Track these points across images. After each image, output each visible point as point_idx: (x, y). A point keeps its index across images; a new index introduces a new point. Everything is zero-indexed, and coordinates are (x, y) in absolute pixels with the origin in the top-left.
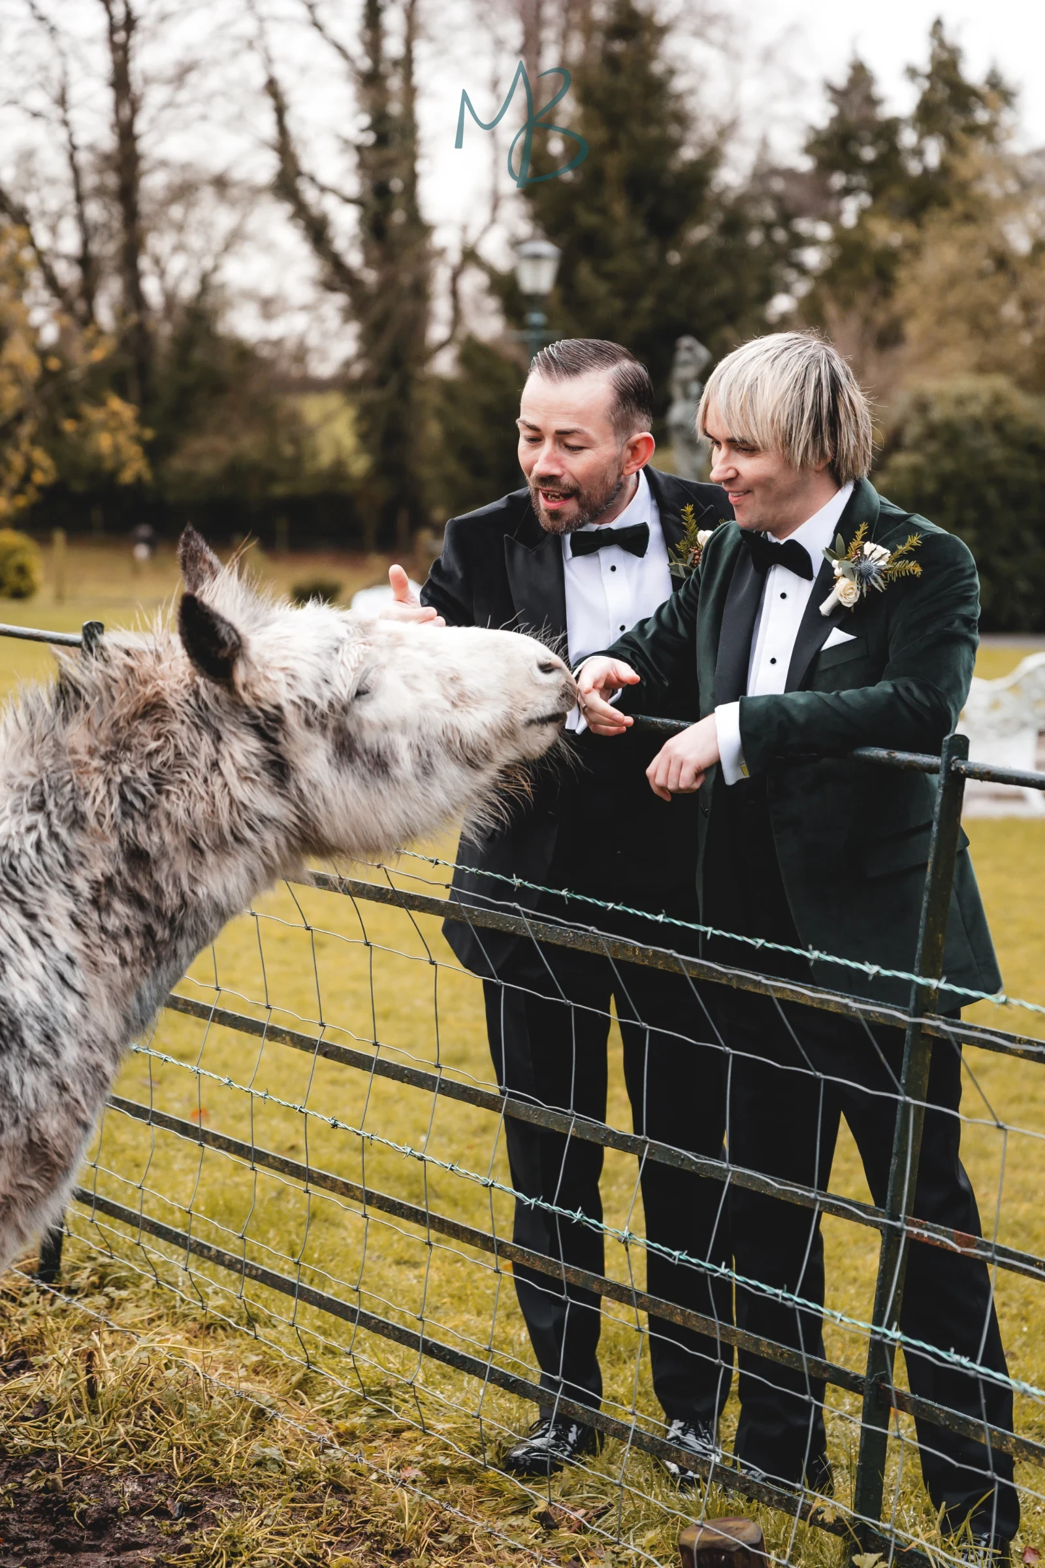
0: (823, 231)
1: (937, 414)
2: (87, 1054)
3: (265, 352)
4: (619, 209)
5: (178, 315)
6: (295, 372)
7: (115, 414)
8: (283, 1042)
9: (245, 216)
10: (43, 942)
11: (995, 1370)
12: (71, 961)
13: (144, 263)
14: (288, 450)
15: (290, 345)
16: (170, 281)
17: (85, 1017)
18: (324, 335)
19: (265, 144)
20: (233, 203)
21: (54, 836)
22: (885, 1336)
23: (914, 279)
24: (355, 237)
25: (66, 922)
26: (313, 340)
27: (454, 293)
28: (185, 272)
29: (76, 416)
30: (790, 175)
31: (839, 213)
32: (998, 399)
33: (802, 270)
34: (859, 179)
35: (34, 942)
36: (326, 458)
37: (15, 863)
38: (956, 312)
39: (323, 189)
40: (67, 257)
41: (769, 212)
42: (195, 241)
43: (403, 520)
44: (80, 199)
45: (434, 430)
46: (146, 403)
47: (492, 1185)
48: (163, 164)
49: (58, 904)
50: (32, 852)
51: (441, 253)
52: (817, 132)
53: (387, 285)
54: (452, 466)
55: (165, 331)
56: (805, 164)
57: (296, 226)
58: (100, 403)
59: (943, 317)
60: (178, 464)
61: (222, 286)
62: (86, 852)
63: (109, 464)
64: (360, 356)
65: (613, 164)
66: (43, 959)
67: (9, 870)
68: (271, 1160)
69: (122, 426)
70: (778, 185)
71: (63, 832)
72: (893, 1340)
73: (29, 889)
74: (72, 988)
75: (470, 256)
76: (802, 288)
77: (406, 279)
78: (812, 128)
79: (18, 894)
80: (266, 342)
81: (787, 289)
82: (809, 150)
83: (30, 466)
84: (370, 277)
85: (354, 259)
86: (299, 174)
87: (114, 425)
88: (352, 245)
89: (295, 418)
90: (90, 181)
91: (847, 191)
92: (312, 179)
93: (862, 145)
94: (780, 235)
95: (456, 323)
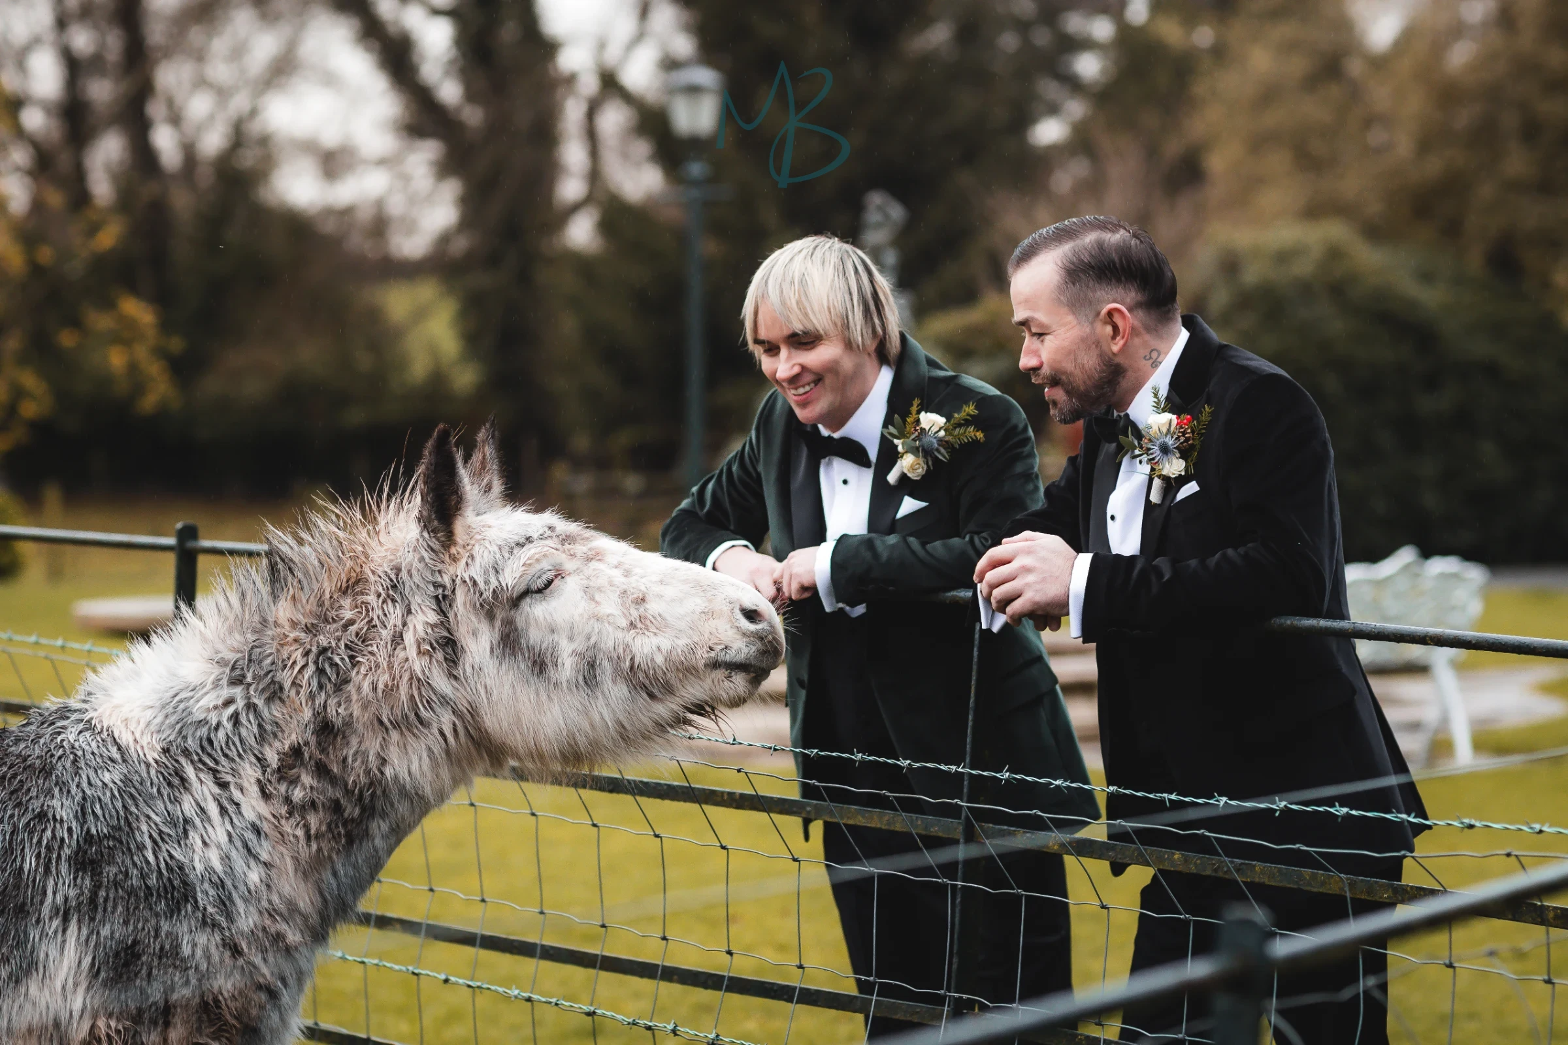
0: (1102, 29)
1: (1252, 275)
2: (268, 922)
3: (329, 227)
5: (205, 177)
6: (371, 251)
7: (130, 324)
9: (294, 37)
10: (231, 809)
12: (257, 831)
13: (156, 110)
14: (365, 361)
15: (365, 215)
16: (188, 129)
17: (268, 886)
18: (412, 200)
20: (275, 17)
21: (250, 706)
23: (1215, 95)
24: (452, 62)
25: (254, 790)
26: (396, 206)
27: (592, 135)
28: (211, 117)
29: (77, 325)
31: (1123, 3)
32: (1334, 253)
33: (1074, 84)
35: (223, 811)
36: (419, 369)
37: (212, 736)
38: (1275, 137)
40: (44, 104)
41: (1025, 7)
42: (220, 72)
44: (62, 23)
45: (567, 325)
46: (168, 301)
49: (250, 772)
50: (229, 726)
51: (570, 80)
53: (496, 127)
55: (182, 202)
57: (368, 49)
58: (109, 305)
59: (1258, 144)
60: (212, 385)
61: (265, 141)
62: (281, 723)
63: (122, 388)
64: (463, 226)
66: (230, 828)
67: (205, 744)
69: (139, 337)
71: (259, 702)
73: (223, 760)
74: (256, 858)
75: (610, 83)
76: (1076, 108)
77: (523, 118)
79: (211, 764)
80: (329, 212)
81: (1053, 110)
83: (17, 394)
84: (473, 116)
85: (450, 92)
87: (126, 335)
88: (447, 73)
89: (374, 316)
94: (1042, 38)
95: (595, 175)
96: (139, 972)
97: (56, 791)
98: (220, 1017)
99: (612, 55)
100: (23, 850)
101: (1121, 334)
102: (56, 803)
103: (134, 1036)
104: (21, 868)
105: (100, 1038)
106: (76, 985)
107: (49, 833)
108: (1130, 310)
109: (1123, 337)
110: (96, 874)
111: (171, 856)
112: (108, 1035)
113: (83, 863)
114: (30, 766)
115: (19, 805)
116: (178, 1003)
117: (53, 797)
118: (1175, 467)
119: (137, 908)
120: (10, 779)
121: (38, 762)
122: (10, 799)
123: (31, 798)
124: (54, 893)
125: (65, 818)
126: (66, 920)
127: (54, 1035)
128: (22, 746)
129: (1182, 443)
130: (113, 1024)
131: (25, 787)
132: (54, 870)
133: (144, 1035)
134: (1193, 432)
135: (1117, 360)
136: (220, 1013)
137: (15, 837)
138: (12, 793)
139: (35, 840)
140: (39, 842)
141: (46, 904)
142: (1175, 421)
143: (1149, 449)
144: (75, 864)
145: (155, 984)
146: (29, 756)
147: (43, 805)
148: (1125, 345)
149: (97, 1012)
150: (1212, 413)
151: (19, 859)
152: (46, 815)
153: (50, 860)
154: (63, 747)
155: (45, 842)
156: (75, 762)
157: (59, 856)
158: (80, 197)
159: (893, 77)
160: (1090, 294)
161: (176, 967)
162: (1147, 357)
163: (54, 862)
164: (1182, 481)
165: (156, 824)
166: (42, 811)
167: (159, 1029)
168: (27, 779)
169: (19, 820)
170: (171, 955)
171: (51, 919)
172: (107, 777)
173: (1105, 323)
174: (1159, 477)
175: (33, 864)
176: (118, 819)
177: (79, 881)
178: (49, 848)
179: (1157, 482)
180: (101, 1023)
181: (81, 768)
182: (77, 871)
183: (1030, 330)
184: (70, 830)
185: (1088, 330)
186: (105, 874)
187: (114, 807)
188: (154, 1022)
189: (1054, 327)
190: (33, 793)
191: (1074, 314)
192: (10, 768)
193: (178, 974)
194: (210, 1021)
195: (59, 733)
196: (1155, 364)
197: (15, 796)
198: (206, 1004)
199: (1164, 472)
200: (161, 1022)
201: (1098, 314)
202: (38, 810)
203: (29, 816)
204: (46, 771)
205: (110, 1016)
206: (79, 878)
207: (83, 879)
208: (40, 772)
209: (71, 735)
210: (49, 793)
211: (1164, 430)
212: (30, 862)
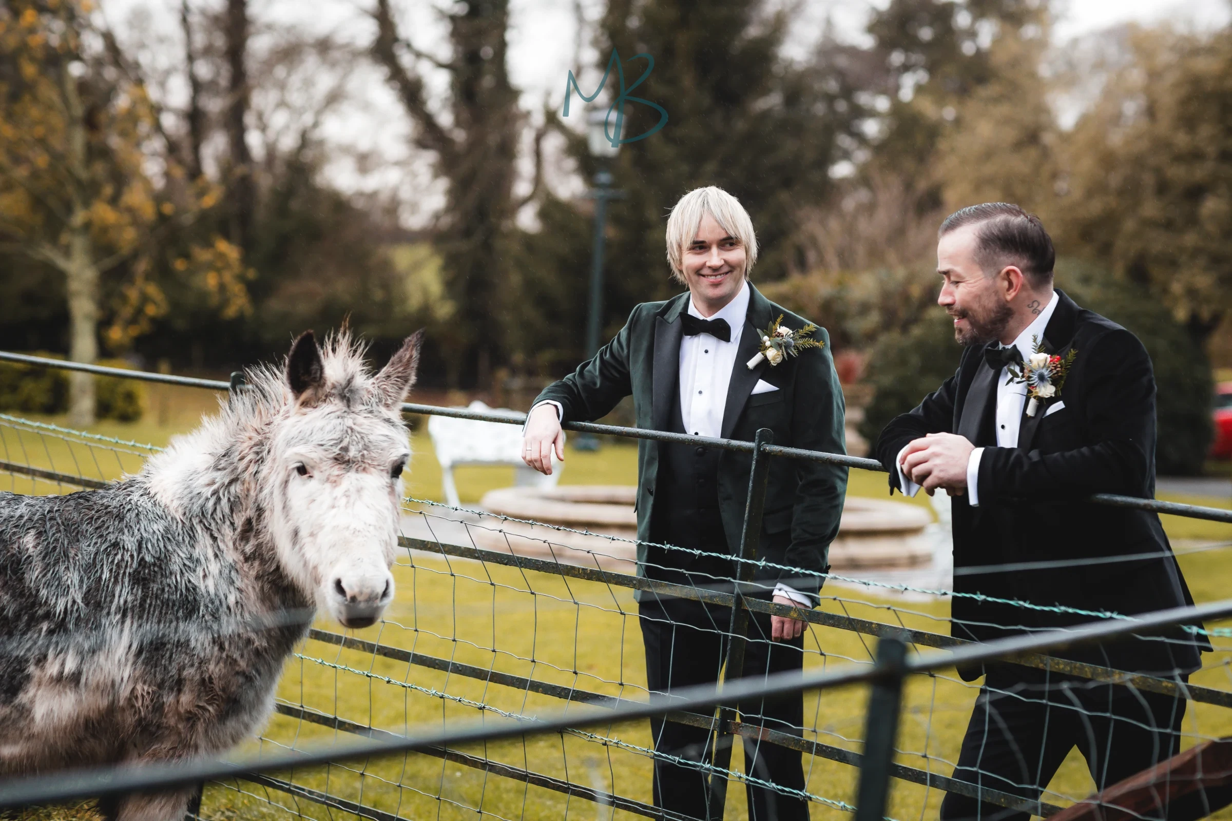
0: (882, 104)
3: (360, 204)
4: (688, 81)
5: (280, 168)
6: (386, 223)
7: (222, 256)
8: (358, 649)
9: (345, 76)
11: (758, 779)
13: (249, 119)
14: (378, 295)
15: (384, 197)
16: (271, 134)
18: (415, 188)
19: (366, 12)
20: (333, 65)
22: (702, 767)
23: (952, 150)
24: (446, 99)
25: (231, 544)
26: (405, 194)
27: (538, 155)
28: (287, 127)
29: (187, 256)
30: (852, 52)
31: (897, 88)
33: (861, 139)
34: (917, 57)
35: (215, 555)
36: (414, 302)
38: (990, 181)
39: (419, 55)
40: (175, 111)
41: (832, 86)
42: (295, 97)
43: (484, 362)
44: (191, 58)
45: (515, 279)
46: (247, 245)
47: (484, 707)
48: (269, 27)
49: (227, 534)
51: (527, 114)
52: (879, 14)
53: (475, 143)
54: (531, 312)
55: (265, 182)
56: (866, 42)
57: (393, 88)
58: (209, 244)
59: (979, 185)
60: (275, 305)
61: (321, 143)
62: (241, 497)
63: (214, 301)
64: (449, 209)
65: (683, 40)
66: (220, 566)
68: (347, 726)
69: (227, 266)
70: (842, 61)
72: (706, 769)
74: (235, 586)
75: (552, 120)
76: (862, 155)
77: (493, 139)
78: (874, 9)
79: (207, 525)
80: (361, 194)
81: (846, 155)
82: (871, 29)
83: (145, 299)
84: (460, 136)
85: (445, 119)
86: (396, 40)
87: (219, 265)
88: (444, 107)
89: (386, 265)
90: (200, 40)
91: (906, 68)
92: (409, 46)
93: (921, 25)
94: (842, 106)
95: (538, 180)
96: (164, 655)
97: (126, 531)
98: (212, 690)
99: (556, 101)
100: (102, 565)
101: (1014, 289)
102: (125, 537)
103: (159, 696)
104: (100, 577)
105: (137, 696)
106: (127, 660)
107: (119, 557)
108: (1022, 272)
109: (1015, 290)
110: (145, 588)
111: (190, 581)
112: (142, 695)
113: (138, 579)
114: (109, 512)
115: (101, 536)
116: (187, 677)
117: (123, 534)
118: (1047, 390)
119: (166, 613)
120: (96, 519)
121: (115, 510)
122: (95, 532)
123: (109, 533)
124: (120, 597)
125: (130, 549)
126: (124, 616)
127: (111, 691)
128: (105, 500)
129: (1054, 374)
130: (146, 688)
131: (106, 526)
132: (120, 580)
133: (164, 696)
134: (1061, 367)
135: (1009, 306)
136: (213, 687)
137: (97, 557)
138: (97, 528)
139: (110, 560)
140: (113, 562)
141: (114, 604)
142: (1049, 359)
143: (1030, 377)
144: (133, 580)
145: (173, 664)
146: (110, 506)
147: (117, 538)
148: (1017, 295)
149: (137, 679)
150: (1076, 355)
151: (99, 571)
152: (118, 544)
153: (118, 574)
154: (131, 503)
155: (116, 562)
156: (137, 515)
157: (124, 573)
158: (195, 172)
159: (740, 125)
160: (996, 258)
161: (187, 654)
162: (1030, 306)
163: (121, 575)
164: (1051, 401)
165: (182, 559)
166: (116, 541)
167: (174, 694)
168: (107, 520)
169: (101, 545)
170: (183, 645)
171: (116, 613)
172: (155, 527)
173: (1004, 279)
174: (1035, 397)
175: (108, 576)
176: (160, 553)
177: (135, 590)
178: (118, 565)
179: (1033, 402)
180: (139, 687)
181: (141, 520)
182: (134, 584)
183: (949, 278)
184: (132, 556)
185: (991, 282)
186: (151, 589)
187: (158, 546)
188: (171, 689)
189: (967, 278)
190: (111, 530)
191: (983, 270)
192: (97, 512)
193: (187, 659)
194: (206, 692)
195: (129, 495)
196: (1037, 312)
197: (99, 531)
198: (203, 680)
199: (1040, 394)
200: (175, 689)
201: (999, 272)
202: (113, 541)
203: (107, 544)
204: (120, 517)
205: (144, 683)
206: (135, 589)
207: (137, 590)
208: (116, 517)
209: (135, 497)
210: (121, 531)
211: (1042, 364)
212: (106, 575)
